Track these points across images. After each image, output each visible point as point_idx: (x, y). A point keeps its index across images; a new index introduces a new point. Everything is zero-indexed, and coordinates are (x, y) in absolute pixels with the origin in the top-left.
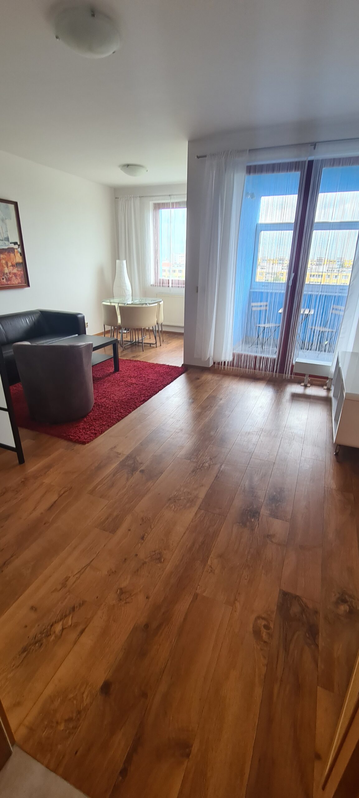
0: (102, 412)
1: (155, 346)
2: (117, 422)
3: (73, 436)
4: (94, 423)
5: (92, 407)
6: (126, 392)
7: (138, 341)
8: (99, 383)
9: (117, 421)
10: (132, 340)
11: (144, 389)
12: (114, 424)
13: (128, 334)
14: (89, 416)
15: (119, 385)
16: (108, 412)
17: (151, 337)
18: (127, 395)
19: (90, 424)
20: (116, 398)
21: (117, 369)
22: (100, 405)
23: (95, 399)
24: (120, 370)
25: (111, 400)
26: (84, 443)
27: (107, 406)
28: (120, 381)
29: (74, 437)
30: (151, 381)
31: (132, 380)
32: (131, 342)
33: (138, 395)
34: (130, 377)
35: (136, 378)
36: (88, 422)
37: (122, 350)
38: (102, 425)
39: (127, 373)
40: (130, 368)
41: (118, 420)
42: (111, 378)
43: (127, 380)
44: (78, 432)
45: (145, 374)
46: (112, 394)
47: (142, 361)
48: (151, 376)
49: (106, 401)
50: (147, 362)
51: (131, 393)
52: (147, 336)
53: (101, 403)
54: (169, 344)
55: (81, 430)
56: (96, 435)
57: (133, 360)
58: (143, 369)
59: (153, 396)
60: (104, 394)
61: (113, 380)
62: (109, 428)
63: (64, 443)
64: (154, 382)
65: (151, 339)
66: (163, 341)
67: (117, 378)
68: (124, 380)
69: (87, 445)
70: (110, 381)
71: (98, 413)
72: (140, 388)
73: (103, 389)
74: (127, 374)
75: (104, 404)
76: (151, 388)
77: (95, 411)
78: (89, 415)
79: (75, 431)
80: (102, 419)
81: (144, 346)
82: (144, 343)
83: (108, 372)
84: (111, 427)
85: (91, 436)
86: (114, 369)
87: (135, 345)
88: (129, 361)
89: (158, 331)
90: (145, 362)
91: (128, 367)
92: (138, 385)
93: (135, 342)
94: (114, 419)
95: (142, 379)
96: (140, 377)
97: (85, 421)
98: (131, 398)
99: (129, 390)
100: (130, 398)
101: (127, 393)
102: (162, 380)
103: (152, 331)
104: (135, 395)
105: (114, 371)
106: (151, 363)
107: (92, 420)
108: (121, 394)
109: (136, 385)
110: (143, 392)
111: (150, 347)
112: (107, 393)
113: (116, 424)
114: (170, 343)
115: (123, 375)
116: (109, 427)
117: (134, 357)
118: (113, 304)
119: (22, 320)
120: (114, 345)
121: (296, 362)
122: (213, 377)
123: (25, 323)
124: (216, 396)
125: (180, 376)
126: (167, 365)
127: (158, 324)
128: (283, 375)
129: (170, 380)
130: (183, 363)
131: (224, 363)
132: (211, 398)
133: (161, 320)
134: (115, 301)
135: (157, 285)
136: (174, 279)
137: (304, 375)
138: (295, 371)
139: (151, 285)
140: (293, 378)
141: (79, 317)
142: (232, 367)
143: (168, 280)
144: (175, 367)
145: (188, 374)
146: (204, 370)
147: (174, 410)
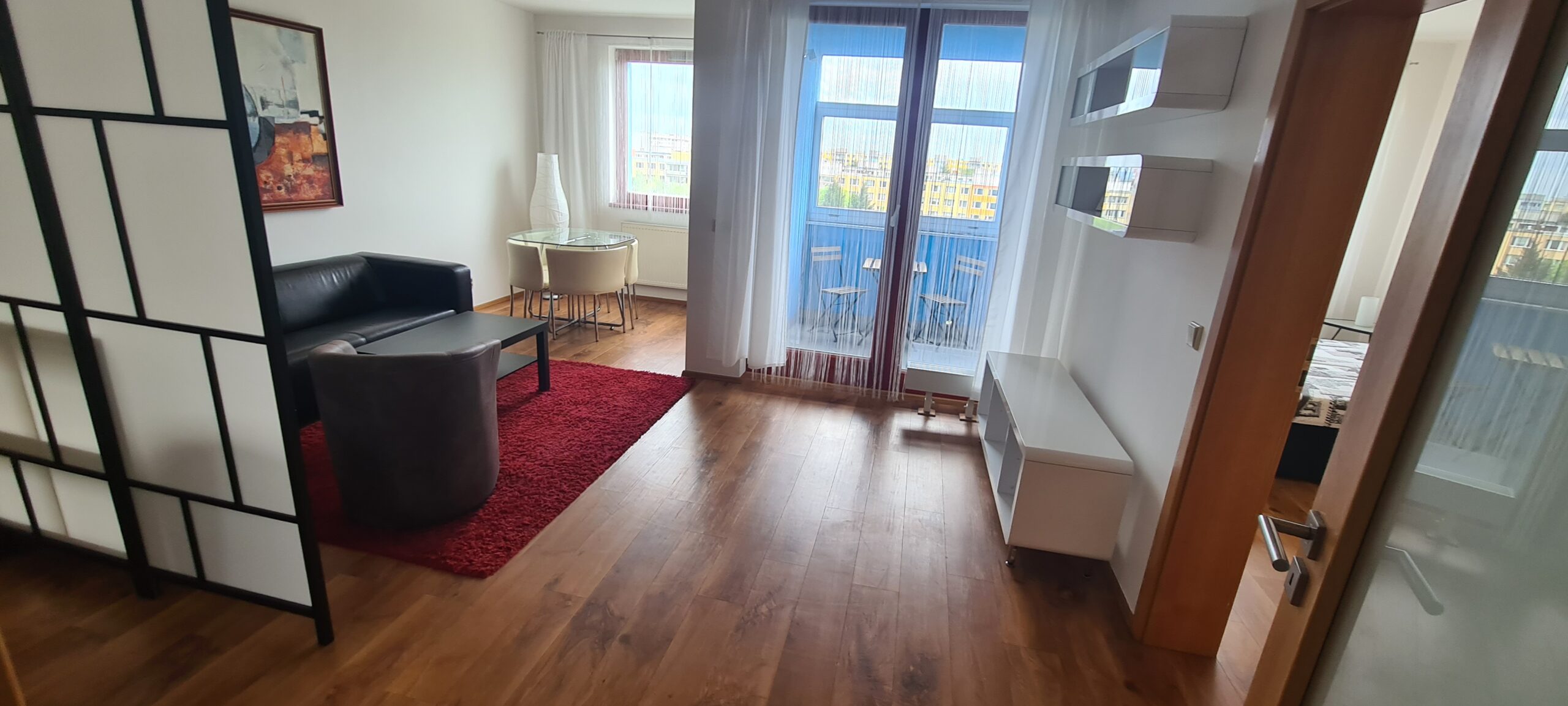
0: (519, 492)
1: (622, 331)
2: (555, 516)
3: (455, 559)
4: (503, 522)
5: (495, 482)
6: (569, 441)
7: (585, 318)
8: (505, 419)
9: (556, 514)
10: (571, 318)
11: (608, 431)
12: (549, 521)
13: (561, 300)
14: (488, 503)
15: (552, 424)
16: (533, 490)
17: (611, 309)
18: (573, 448)
19: (493, 524)
20: (549, 456)
21: (544, 385)
22: (513, 475)
23: (500, 460)
24: (551, 386)
25: (536, 460)
26: (481, 575)
27: (530, 475)
28: (554, 414)
29: (456, 562)
30: (622, 413)
31: (580, 411)
32: (569, 320)
33: (596, 445)
34: (576, 403)
35: (589, 405)
36: (489, 520)
37: (552, 338)
38: (521, 525)
39: (568, 393)
40: (572, 382)
41: (559, 511)
42: (531, 407)
43: (568, 412)
44: (465, 548)
45: (607, 394)
46: (538, 446)
47: (598, 366)
48: (621, 401)
49: (527, 463)
50: (609, 368)
51: (581, 442)
52: (602, 306)
53: (515, 470)
54: (650, 324)
55: (473, 543)
56: (509, 552)
57: (578, 363)
58: (601, 385)
59: (629, 447)
60: (519, 446)
61: (538, 411)
62: (538, 532)
63: (432, 579)
64: (628, 414)
65: (611, 313)
66: (637, 318)
67: (545, 406)
68: (562, 411)
69: (490, 578)
70: (532, 415)
71: (509, 494)
72: (601, 429)
73: (516, 433)
74: (568, 396)
75: (523, 473)
76: (623, 428)
77: (503, 490)
78: (489, 500)
79: (459, 546)
80: (521, 510)
81: (599, 329)
82: (599, 324)
83: (525, 392)
84: (542, 528)
85: (498, 556)
86: (537, 384)
87: (579, 327)
88: (570, 366)
89: (627, 296)
90: (604, 367)
91: (568, 380)
92: (594, 421)
93: (578, 321)
94: (550, 508)
95: (601, 408)
96: (597, 403)
97: (480, 518)
98: (583, 455)
99: (577, 434)
100: (579, 456)
101: (571, 442)
102: (644, 409)
103: (613, 297)
104: (590, 446)
105: (537, 388)
106: (617, 370)
107: (497, 516)
108: (558, 444)
109: (591, 421)
110: (607, 439)
111: (611, 332)
112: (527, 444)
113: (555, 521)
114: (652, 322)
115: (559, 398)
116: (539, 528)
117: (579, 355)
118: (530, 245)
119: (323, 278)
120: (541, 335)
121: (908, 369)
122: (750, 400)
123: (329, 283)
124: (761, 442)
125: (681, 398)
126: (651, 374)
127: (627, 285)
128: (887, 393)
129: (662, 408)
130: (684, 369)
131: (770, 369)
132: (751, 449)
133: (635, 277)
134: (535, 239)
135: (622, 204)
136: (657, 195)
137: (924, 393)
138: (906, 386)
139: (610, 205)
140: (903, 398)
141: (458, 273)
142: (784, 377)
143: (647, 196)
144: (669, 377)
145: (697, 394)
146: (728, 383)
147: (679, 478)
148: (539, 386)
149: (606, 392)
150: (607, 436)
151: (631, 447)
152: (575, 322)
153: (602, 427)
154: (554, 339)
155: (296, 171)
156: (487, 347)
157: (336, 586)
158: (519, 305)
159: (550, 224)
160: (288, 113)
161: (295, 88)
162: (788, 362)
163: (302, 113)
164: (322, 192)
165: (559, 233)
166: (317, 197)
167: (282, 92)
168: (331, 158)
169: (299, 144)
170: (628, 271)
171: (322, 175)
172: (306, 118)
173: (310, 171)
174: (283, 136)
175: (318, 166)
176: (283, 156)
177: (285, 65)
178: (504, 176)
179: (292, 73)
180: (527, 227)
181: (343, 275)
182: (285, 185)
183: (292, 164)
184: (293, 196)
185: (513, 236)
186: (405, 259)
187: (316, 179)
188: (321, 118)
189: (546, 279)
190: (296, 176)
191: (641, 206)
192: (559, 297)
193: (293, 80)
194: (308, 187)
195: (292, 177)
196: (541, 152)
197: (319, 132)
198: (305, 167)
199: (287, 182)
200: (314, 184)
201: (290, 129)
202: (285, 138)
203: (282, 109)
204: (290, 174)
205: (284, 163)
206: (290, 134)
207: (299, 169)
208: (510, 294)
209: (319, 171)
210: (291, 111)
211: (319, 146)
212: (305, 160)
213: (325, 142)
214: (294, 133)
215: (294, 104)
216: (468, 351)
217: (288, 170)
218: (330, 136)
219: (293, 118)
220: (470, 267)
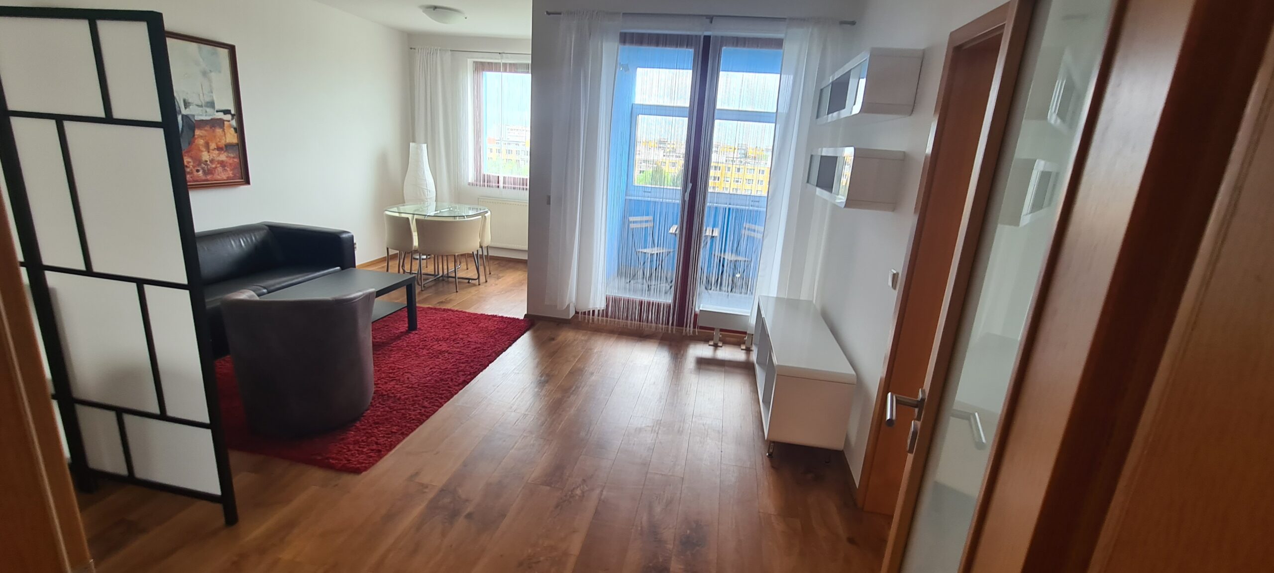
0: (390, 407)
1: (478, 284)
2: (418, 426)
3: (337, 459)
4: (376, 431)
5: (370, 400)
6: (431, 369)
7: (448, 274)
8: (380, 352)
9: (418, 424)
10: (437, 273)
11: (462, 361)
12: (413, 430)
13: (428, 260)
14: (363, 416)
15: (418, 356)
16: (400, 407)
17: (469, 267)
18: (434, 375)
19: (367, 433)
20: (414, 380)
21: (412, 326)
22: (385, 395)
23: (375, 384)
24: (418, 327)
25: (404, 384)
26: (357, 471)
27: (399, 395)
28: (420, 348)
29: (337, 461)
30: (474, 347)
31: (440, 346)
32: (434, 275)
33: (452, 372)
34: (437, 340)
35: (448, 341)
36: (364, 429)
37: (420, 289)
38: (390, 433)
39: (431, 332)
40: (435, 324)
41: (421, 422)
42: (402, 343)
43: (431, 347)
44: (345, 451)
45: (463, 333)
46: (406, 373)
47: (457, 311)
48: (473, 337)
49: (396, 386)
50: (465, 312)
51: (441, 369)
52: (462, 264)
53: (386, 391)
54: (500, 278)
55: (351, 447)
56: (380, 453)
57: (440, 309)
58: (459, 325)
59: (479, 373)
60: (391, 373)
61: (407, 346)
62: (404, 438)
63: (318, 474)
64: (479, 348)
65: (469, 269)
66: (490, 274)
67: (413, 342)
68: (426, 346)
69: (364, 473)
70: (402, 349)
71: (382, 410)
72: (457, 359)
73: (388, 363)
74: (431, 334)
75: (393, 393)
76: (475, 358)
77: (377, 407)
78: (365, 414)
79: (340, 449)
80: (391, 422)
81: (458, 282)
82: (458, 278)
83: (397, 332)
84: (407, 435)
85: (371, 457)
86: (407, 325)
87: (442, 281)
88: (434, 311)
89: (482, 256)
90: (461, 311)
91: (432, 322)
92: (451, 353)
93: (442, 276)
94: (413, 420)
95: (458, 343)
96: (455, 339)
97: (357, 428)
98: (442, 380)
99: (437, 363)
100: (439, 380)
101: (433, 370)
102: (492, 344)
103: (471, 257)
104: (448, 372)
105: (407, 329)
106: (472, 314)
107: (371, 426)
108: (422, 371)
109: (449, 353)
110: (461, 367)
111: (468, 284)
112: (397, 372)
113: (417, 430)
114: (502, 277)
115: (425, 336)
116: (405, 435)
117: (442, 302)
118: (403, 215)
119: (233, 242)
120: (409, 287)
121: (700, 310)
122: (577, 336)
123: (237, 247)
124: (584, 368)
125: (523, 335)
126: (499, 317)
127: (481, 247)
128: (683, 330)
129: (507, 343)
130: (526, 313)
131: (594, 311)
132: (577, 373)
133: (488, 241)
134: (408, 211)
135: (478, 183)
136: (507, 176)
137: (713, 329)
138: (700, 323)
139: (469, 184)
140: (697, 333)
141: (343, 238)
142: (605, 318)
143: (498, 177)
144: (514, 319)
145: (535, 332)
146: (561, 323)
147: (517, 396)
148: (409, 327)
149: (462, 331)
150: (462, 365)
151: (481, 373)
152: (440, 277)
153: (458, 358)
154: (422, 291)
155: (211, 157)
156: (363, 294)
157: (240, 481)
158: (394, 265)
159: (420, 199)
160: (206, 112)
161: (212, 93)
162: (607, 306)
163: (217, 111)
164: (232, 174)
165: (428, 206)
166: (228, 178)
167: (201, 95)
168: (241, 147)
169: (215, 137)
170: (482, 236)
171: (233, 161)
172: (221, 115)
173: (223, 157)
174: (201, 130)
175: (230, 153)
176: (202, 145)
177: (205, 74)
178: (382, 161)
179: (210, 81)
180: (403, 202)
181: (249, 239)
182: (203, 169)
183: (209, 152)
184: (209, 177)
185: (391, 208)
186: (299, 227)
187: (228, 164)
188: (233, 115)
189: (416, 243)
190: (212, 161)
191: (494, 184)
192: (427, 257)
193: (211, 86)
194: (221, 170)
195: (208, 162)
196: (414, 141)
197: (231, 126)
198: (219, 155)
199: (204, 166)
200: (226, 168)
201: (207, 124)
202: (203, 132)
203: (201, 109)
204: (207, 160)
205: (202, 151)
206: (207, 128)
207: (214, 156)
208: (386, 255)
209: (230, 157)
210: (208, 110)
211: (231, 137)
212: (219, 149)
213: (236, 135)
214: (211, 128)
215: (211, 104)
216: (348, 297)
217: (205, 156)
218: (240, 130)
219: (210, 115)
220: (353, 233)
